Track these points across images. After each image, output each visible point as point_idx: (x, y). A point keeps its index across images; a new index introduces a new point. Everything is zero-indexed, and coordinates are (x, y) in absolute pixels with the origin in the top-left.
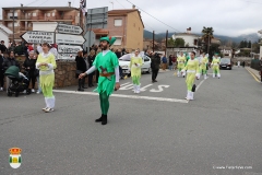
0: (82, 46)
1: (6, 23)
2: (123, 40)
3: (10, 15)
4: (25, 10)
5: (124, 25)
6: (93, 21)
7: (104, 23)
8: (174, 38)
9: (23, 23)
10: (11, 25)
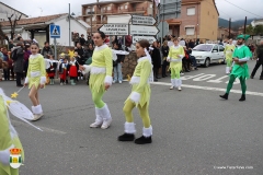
0: (155, 36)
1: (85, 19)
2: (197, 30)
3: (88, 11)
4: (101, 5)
5: (198, 14)
6: (166, 12)
7: (178, 13)
8: (253, 24)
9: (99, 17)
10: (88, 20)
